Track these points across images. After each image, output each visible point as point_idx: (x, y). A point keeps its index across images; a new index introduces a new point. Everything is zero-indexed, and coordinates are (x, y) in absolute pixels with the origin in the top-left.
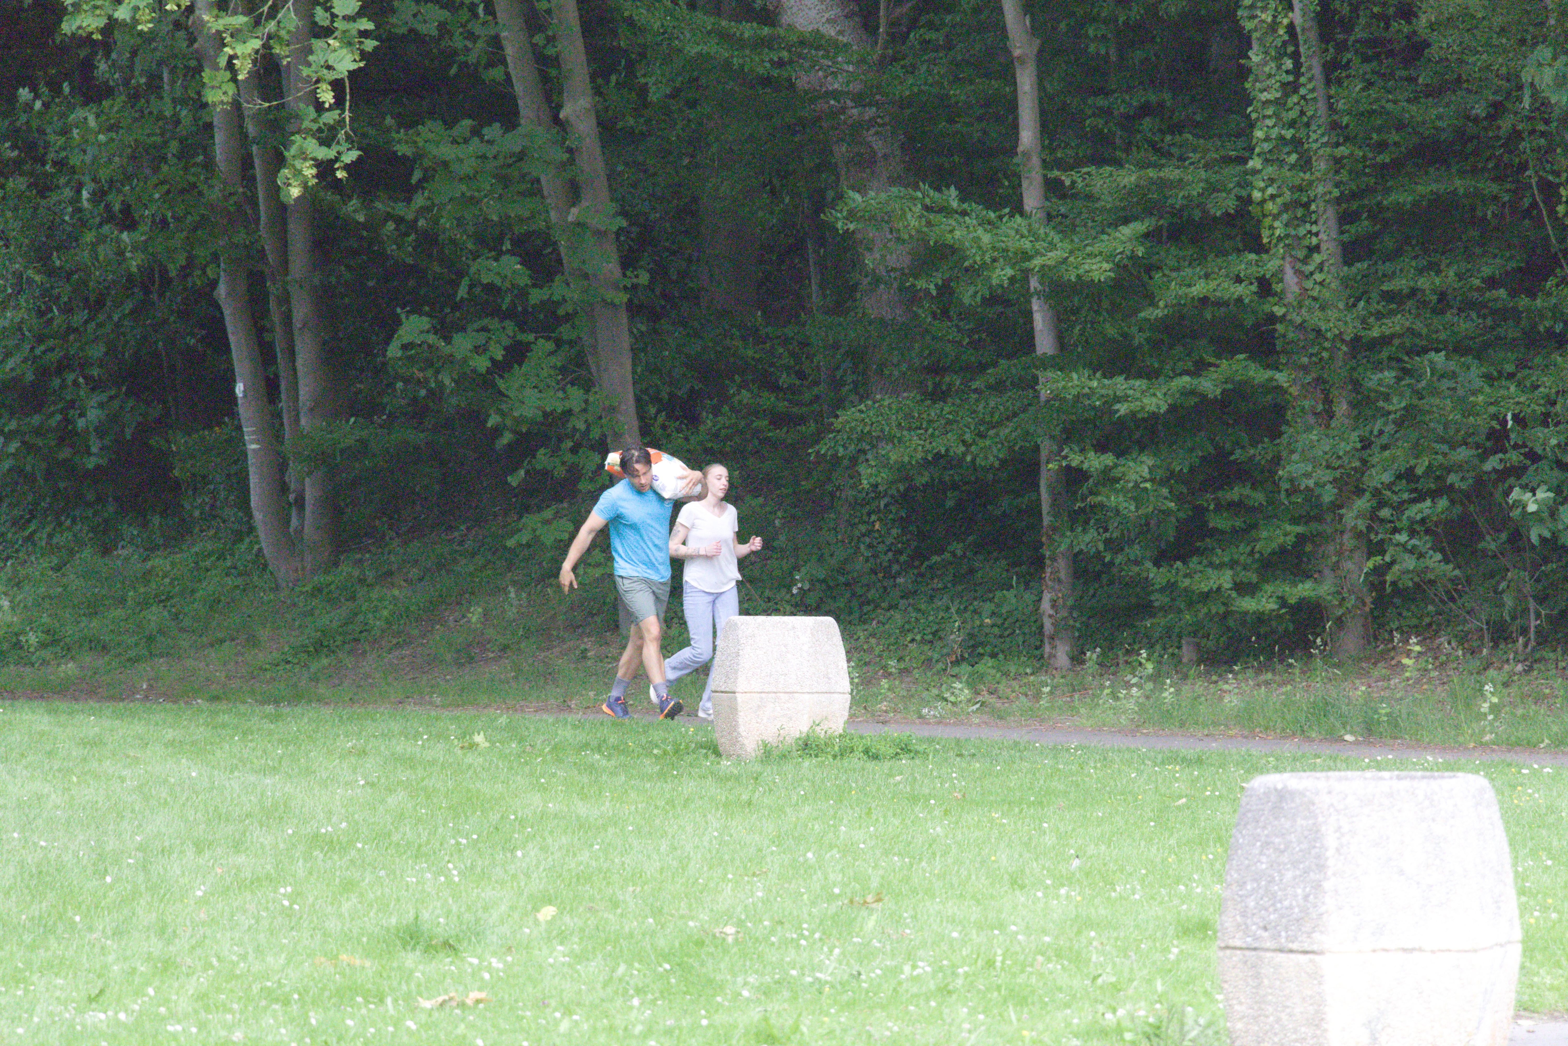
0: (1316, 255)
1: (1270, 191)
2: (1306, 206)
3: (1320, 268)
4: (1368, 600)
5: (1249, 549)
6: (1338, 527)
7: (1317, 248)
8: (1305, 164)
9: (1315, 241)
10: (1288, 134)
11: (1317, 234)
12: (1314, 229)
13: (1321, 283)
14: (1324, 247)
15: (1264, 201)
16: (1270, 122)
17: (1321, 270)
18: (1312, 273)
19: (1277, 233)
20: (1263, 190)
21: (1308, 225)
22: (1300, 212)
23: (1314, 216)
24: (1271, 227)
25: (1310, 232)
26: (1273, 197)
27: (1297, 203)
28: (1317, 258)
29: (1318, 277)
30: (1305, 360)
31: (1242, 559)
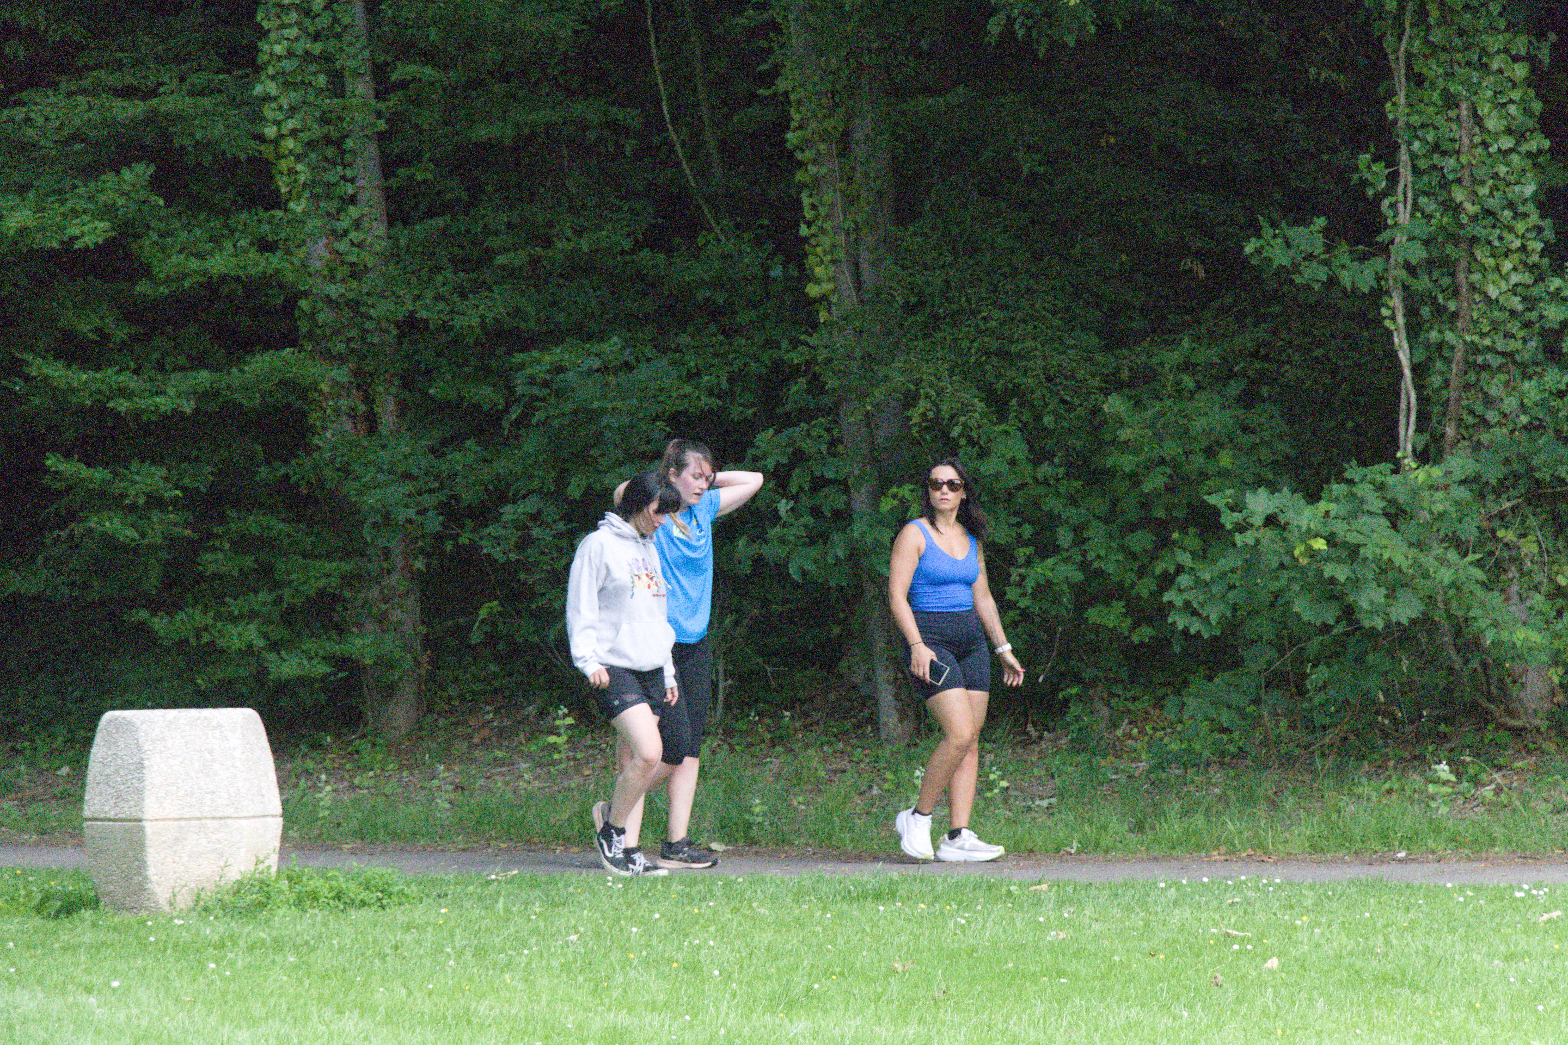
0: (352, 209)
1: (291, 124)
2: (338, 143)
3: (357, 225)
4: (424, 659)
5: (272, 597)
6: (385, 565)
7: (352, 200)
8: (338, 88)
9: (350, 189)
10: (317, 48)
11: (352, 181)
12: (349, 173)
13: (360, 245)
14: (363, 197)
15: (281, 136)
16: (292, 33)
17: (357, 229)
18: (345, 233)
19: (302, 178)
20: (277, 123)
21: (339, 168)
22: (330, 152)
23: (348, 156)
24: (292, 172)
25: (343, 178)
26: (294, 133)
27: (327, 140)
28: (354, 211)
29: (353, 235)
30: (341, 348)
31: (265, 609)
